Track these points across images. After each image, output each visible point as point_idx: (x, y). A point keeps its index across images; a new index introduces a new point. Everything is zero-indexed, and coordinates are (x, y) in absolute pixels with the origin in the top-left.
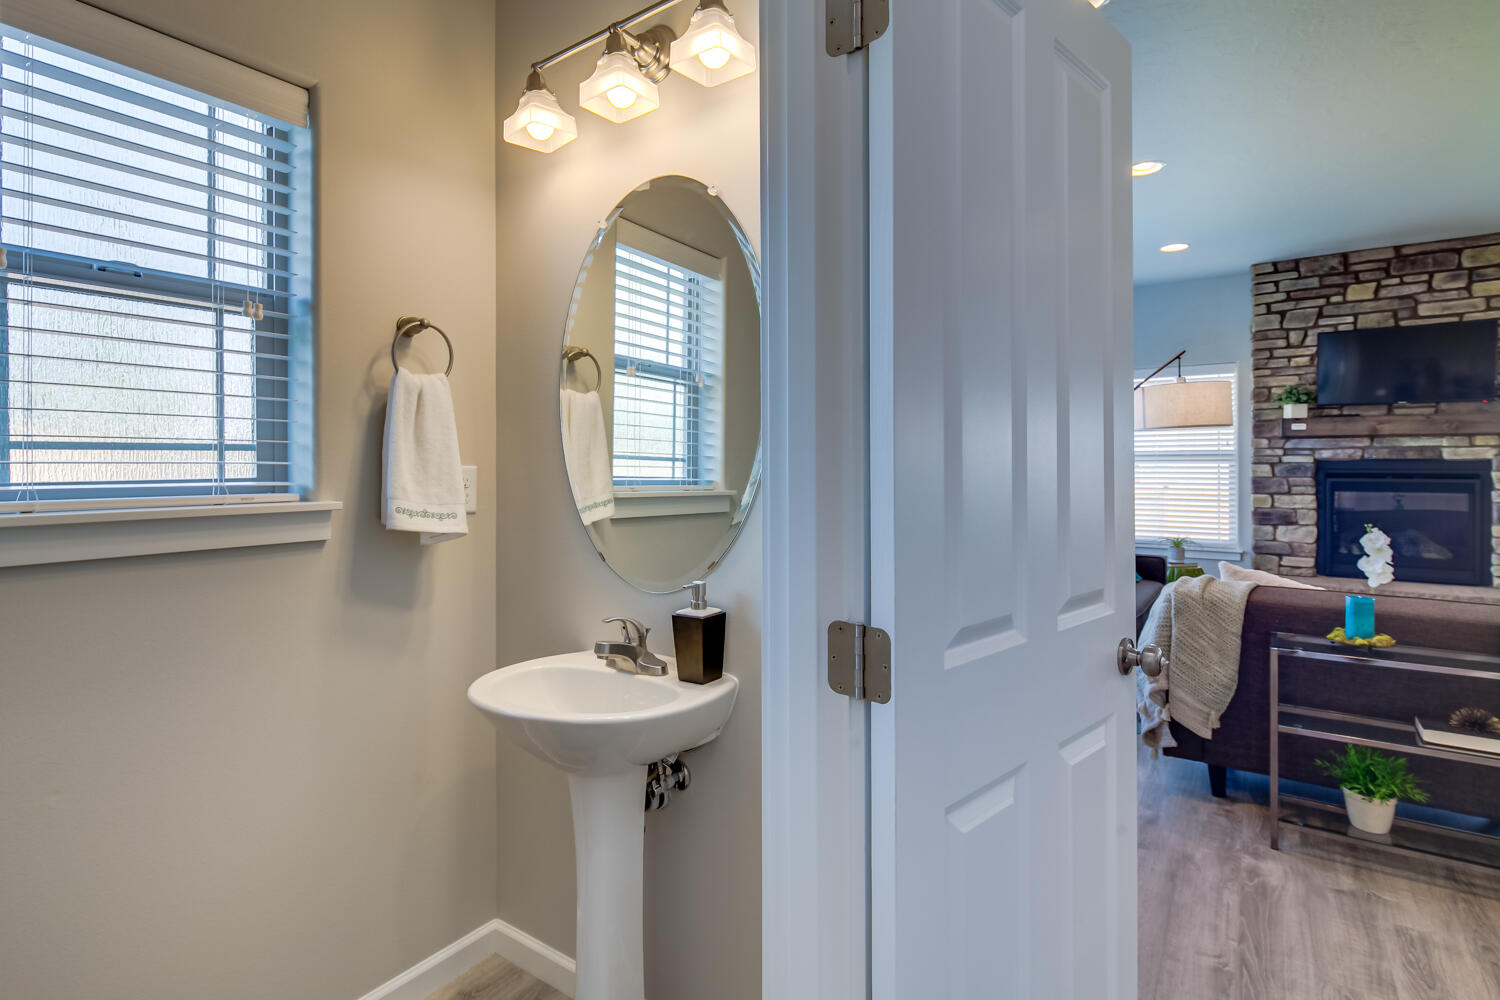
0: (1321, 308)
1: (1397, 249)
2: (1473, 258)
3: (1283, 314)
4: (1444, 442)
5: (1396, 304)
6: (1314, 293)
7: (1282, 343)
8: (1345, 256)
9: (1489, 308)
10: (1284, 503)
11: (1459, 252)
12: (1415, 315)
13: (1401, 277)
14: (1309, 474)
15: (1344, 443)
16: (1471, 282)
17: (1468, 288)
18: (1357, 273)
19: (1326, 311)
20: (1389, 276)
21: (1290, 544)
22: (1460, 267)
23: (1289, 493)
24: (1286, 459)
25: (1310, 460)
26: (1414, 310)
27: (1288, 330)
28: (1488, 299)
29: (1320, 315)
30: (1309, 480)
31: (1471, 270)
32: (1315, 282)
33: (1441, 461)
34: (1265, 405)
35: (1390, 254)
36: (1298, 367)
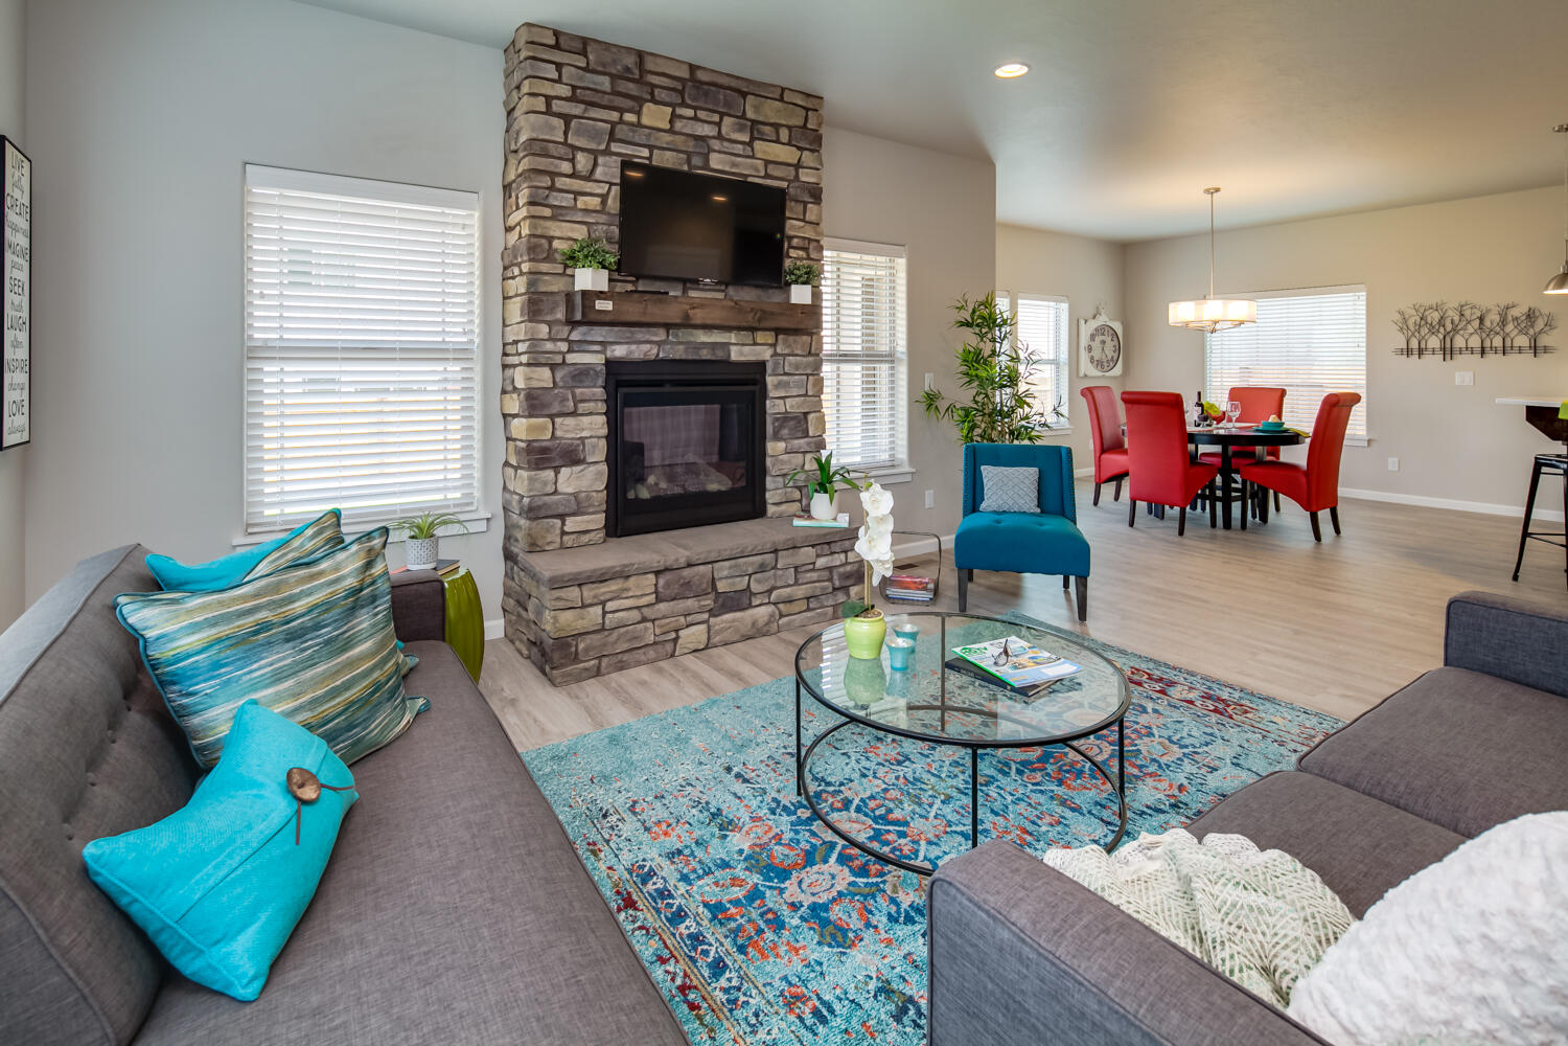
0: (613, 124)
1: (693, 68)
2: (757, 109)
3: (567, 119)
4: (732, 337)
5: (691, 146)
6: (606, 100)
7: (566, 167)
8: (641, 55)
9: (767, 176)
10: (569, 429)
11: (744, 95)
12: (706, 166)
13: (695, 108)
14: (601, 381)
15: (640, 334)
16: (753, 139)
17: (750, 144)
18: (653, 86)
19: (621, 131)
20: (684, 104)
21: (575, 495)
22: (743, 116)
23: (574, 414)
24: (572, 358)
25: (598, 359)
26: (707, 160)
27: (575, 148)
28: (767, 162)
29: (612, 138)
30: (599, 392)
31: (754, 122)
32: (604, 83)
33: (727, 363)
34: (544, 267)
35: (684, 73)
36: (586, 211)
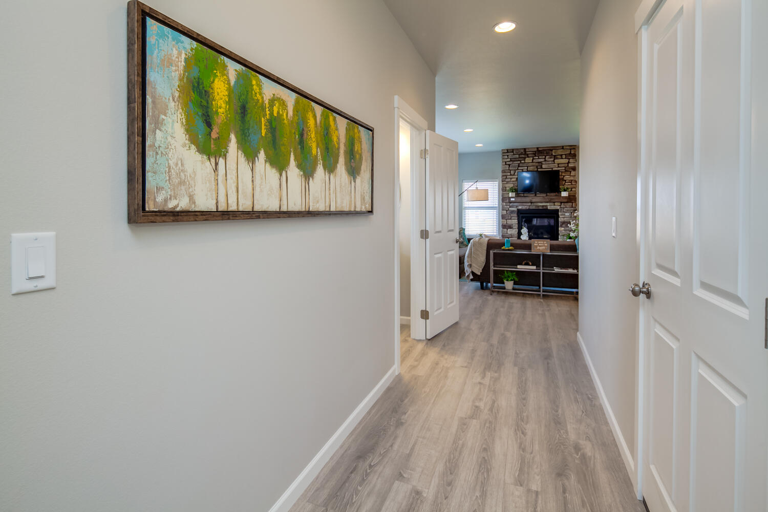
0: (519, 164)
1: (538, 148)
2: (555, 153)
3: (509, 165)
4: (548, 204)
5: (537, 164)
6: (517, 160)
7: (509, 174)
8: (525, 149)
9: (558, 167)
10: (509, 222)
11: (552, 150)
12: (542, 168)
13: (538, 156)
14: (516, 213)
15: (525, 204)
16: (554, 159)
17: (554, 161)
18: (528, 154)
19: (521, 165)
20: (536, 156)
21: (511, 234)
22: (552, 155)
23: (511, 219)
24: (510, 209)
25: (515, 209)
26: (541, 166)
27: (511, 170)
28: (558, 164)
29: (519, 166)
30: (516, 215)
31: (555, 156)
32: (517, 156)
33: (547, 209)
34: (504, 193)
35: (536, 150)
36: (513, 181)
